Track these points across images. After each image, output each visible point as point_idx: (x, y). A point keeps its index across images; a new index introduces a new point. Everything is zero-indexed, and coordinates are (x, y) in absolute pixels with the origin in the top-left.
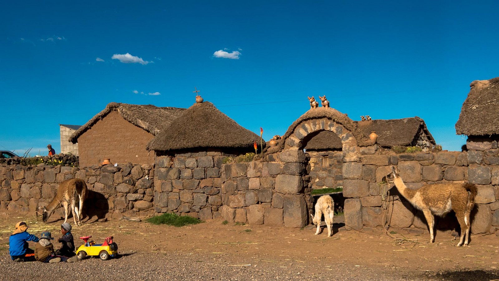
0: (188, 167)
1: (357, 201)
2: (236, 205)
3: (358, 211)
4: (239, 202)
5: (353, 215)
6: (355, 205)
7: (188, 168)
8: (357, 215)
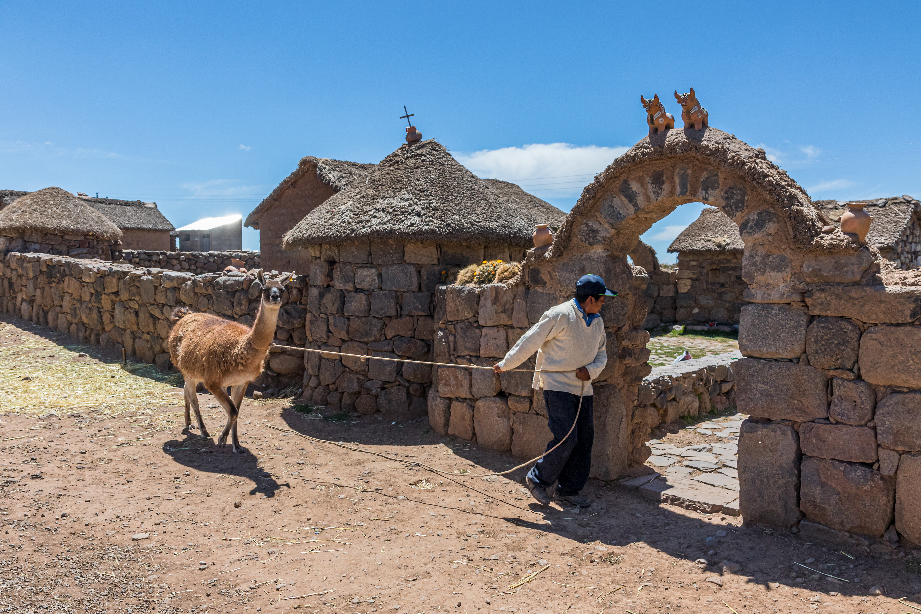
0: (360, 287)
1: (784, 434)
2: (451, 392)
3: (785, 466)
4: (459, 385)
5: (767, 477)
6: (778, 443)
7: (362, 290)
8: (783, 477)
